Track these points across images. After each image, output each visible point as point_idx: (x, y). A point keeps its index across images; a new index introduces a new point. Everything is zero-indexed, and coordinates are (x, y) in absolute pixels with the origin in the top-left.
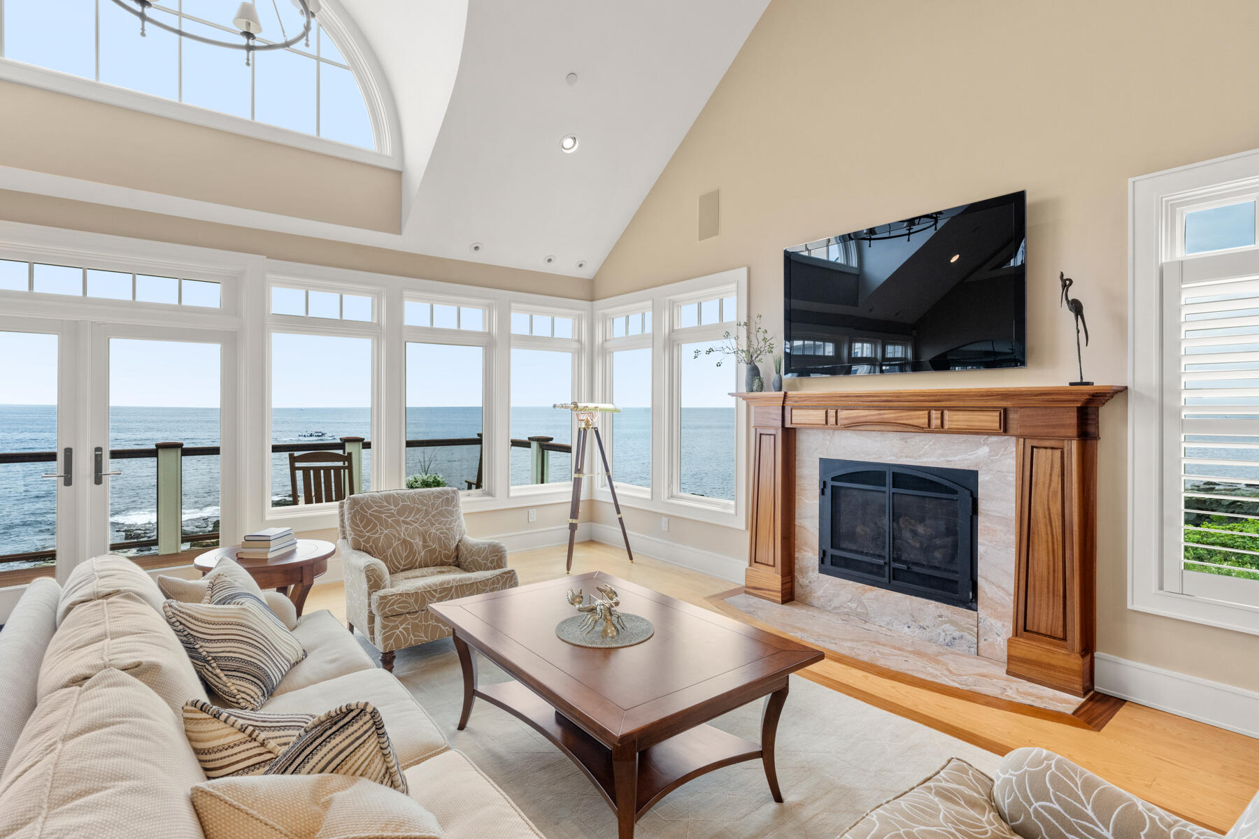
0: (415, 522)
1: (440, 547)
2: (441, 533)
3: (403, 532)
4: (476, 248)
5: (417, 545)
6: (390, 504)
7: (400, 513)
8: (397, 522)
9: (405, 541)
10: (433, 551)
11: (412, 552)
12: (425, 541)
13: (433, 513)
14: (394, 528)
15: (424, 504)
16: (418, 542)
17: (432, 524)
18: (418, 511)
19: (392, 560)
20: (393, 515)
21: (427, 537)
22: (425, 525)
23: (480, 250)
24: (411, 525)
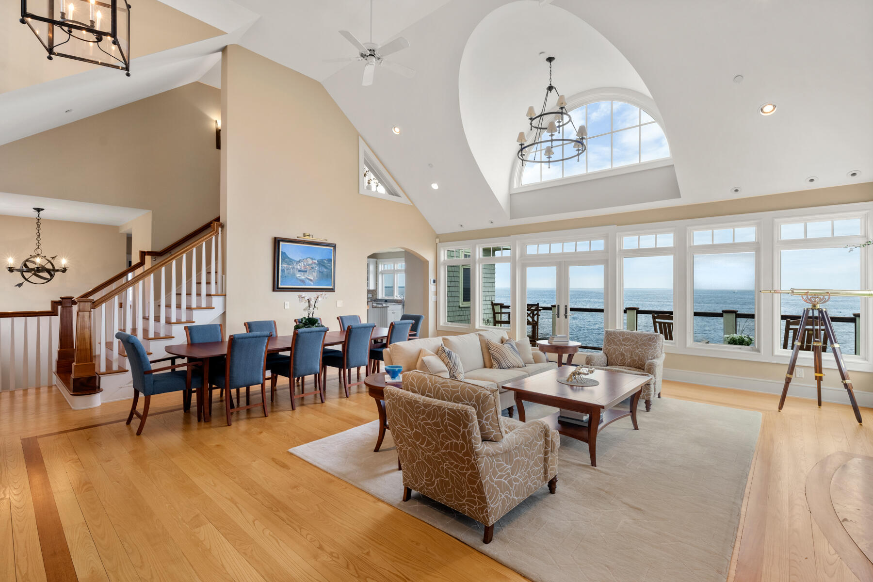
0: (629, 346)
1: (639, 359)
2: (641, 353)
3: (622, 349)
4: (737, 190)
5: (627, 356)
6: (620, 335)
7: (624, 340)
8: (621, 344)
9: (622, 353)
10: (635, 361)
11: (624, 359)
12: (632, 355)
13: (640, 343)
14: (619, 347)
15: (637, 338)
16: (628, 355)
17: (638, 348)
18: (633, 341)
19: (614, 360)
20: (620, 340)
21: (633, 354)
22: (635, 348)
23: (738, 192)
24: (627, 346)
